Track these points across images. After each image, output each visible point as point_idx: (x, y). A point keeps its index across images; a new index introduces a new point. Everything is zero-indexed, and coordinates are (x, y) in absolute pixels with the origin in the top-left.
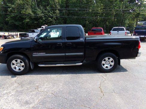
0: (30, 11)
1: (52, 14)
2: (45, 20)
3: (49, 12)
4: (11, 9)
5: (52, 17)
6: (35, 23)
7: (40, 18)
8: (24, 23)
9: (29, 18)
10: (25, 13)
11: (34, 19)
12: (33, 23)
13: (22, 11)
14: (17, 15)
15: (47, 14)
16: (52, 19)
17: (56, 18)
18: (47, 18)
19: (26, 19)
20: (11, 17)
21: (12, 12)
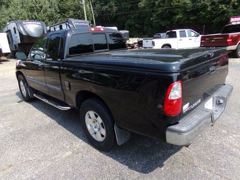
2: (210, 12)
6: (192, 20)
7: (202, 9)
10: (177, 4)
11: (191, 11)
12: (188, 19)
14: (165, 10)
16: (226, 6)
17: (236, 4)
18: (216, 7)
19: (177, 14)
20: (158, 15)
21: (159, 6)
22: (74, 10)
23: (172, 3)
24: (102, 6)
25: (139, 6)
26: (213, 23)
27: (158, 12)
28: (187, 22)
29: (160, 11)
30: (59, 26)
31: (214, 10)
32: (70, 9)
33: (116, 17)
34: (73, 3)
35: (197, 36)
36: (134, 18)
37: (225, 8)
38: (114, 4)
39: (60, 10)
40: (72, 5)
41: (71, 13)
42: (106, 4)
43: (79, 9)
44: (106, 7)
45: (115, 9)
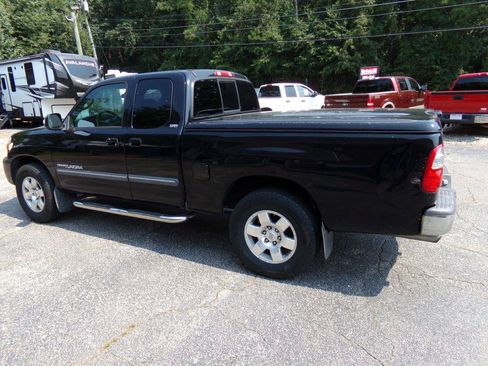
0: (273, 31)
1: (345, 32)
2: (315, 57)
3: (332, 25)
4: (225, 29)
5: (340, 44)
6: (286, 68)
7: (301, 50)
8: (253, 69)
9: (270, 52)
10: (258, 38)
11: (283, 54)
12: (279, 67)
13: (250, 34)
14: (237, 48)
15: (324, 35)
16: (338, 50)
17: (352, 47)
18: (323, 49)
19: (260, 56)
20: (224, 56)
21: (226, 39)
22: (51, 33)
23: (249, 36)
24: (105, 29)
25: (186, 37)
26: (320, 75)
27: (225, 51)
28: (278, 71)
29: (229, 49)
30: (23, 64)
31: (321, 54)
32: (40, 30)
33: (137, 54)
34: (47, 17)
35: (313, 96)
36: (177, 58)
37: (338, 53)
38: (131, 28)
39: (16, 29)
40: (45, 21)
41: (44, 37)
42: (113, 26)
43: (63, 31)
44: (113, 31)
45: (134, 37)
